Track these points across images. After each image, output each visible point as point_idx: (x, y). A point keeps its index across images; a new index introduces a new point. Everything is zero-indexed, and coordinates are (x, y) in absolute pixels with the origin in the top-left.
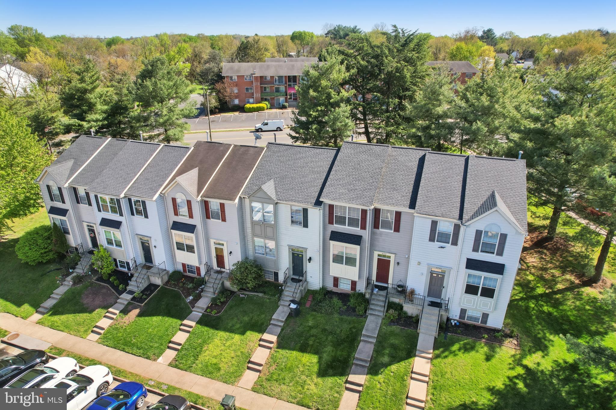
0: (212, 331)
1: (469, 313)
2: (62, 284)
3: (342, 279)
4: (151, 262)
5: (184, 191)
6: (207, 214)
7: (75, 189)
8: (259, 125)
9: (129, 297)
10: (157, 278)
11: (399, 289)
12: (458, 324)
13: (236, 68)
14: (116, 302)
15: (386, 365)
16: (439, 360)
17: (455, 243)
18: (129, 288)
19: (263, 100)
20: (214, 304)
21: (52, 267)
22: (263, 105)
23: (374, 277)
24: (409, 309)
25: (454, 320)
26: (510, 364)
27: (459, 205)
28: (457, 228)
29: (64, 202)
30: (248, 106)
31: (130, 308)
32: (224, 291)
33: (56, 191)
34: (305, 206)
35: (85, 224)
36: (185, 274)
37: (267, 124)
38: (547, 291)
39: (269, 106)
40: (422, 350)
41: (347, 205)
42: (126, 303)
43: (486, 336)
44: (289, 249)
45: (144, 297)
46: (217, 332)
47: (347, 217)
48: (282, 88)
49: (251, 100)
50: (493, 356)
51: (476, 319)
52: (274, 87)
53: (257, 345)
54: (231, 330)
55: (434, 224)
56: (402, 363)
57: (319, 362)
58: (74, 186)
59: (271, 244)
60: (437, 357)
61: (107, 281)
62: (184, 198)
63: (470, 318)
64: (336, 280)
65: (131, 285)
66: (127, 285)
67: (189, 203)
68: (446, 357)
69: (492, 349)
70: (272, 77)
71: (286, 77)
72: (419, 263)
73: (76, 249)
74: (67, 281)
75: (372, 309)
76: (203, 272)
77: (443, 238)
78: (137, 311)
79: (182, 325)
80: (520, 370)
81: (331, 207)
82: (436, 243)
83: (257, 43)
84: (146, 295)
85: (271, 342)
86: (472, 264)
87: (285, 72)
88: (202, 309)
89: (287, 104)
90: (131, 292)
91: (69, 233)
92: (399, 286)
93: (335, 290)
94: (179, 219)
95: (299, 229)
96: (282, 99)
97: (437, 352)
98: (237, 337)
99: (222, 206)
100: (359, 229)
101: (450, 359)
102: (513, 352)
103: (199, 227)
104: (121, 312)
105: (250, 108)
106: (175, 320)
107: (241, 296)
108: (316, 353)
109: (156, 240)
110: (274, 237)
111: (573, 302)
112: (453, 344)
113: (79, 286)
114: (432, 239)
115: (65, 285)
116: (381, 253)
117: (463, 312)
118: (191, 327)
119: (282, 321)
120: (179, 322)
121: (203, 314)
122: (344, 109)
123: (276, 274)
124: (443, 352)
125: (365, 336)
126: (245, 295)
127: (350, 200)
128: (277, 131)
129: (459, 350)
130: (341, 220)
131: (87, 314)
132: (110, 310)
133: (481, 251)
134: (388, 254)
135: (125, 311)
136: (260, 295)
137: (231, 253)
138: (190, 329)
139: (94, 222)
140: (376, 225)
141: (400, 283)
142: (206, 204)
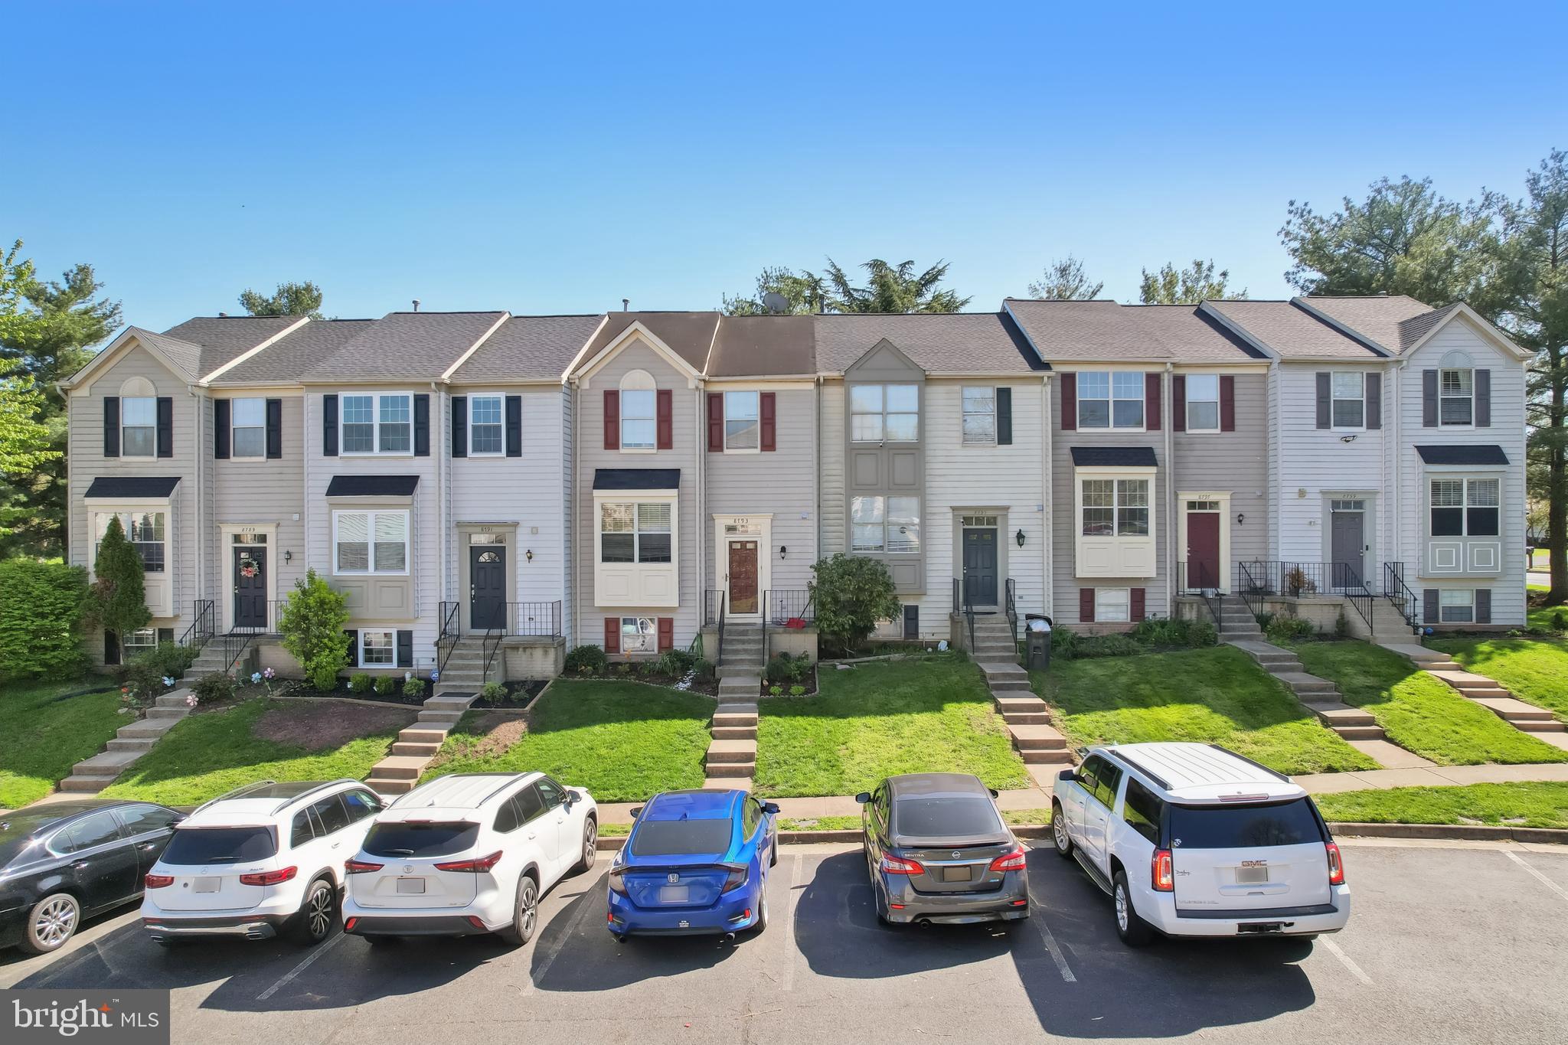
1: (1445, 600)
2: (144, 715)
3: (1105, 585)
4: (500, 623)
5: (652, 363)
6: (715, 434)
7: (222, 409)
9: (463, 701)
10: (537, 654)
14: (416, 717)
16: (1478, 665)
17: (1375, 423)
18: (440, 690)
20: (779, 679)
23: (1184, 570)
24: (1312, 612)
28: (1374, 381)
29: (166, 454)
31: (482, 722)
33: (139, 414)
35: (228, 532)
36: (612, 657)
40: (1422, 658)
41: (1111, 367)
42: (459, 713)
44: (956, 517)
45: (519, 694)
47: (1111, 400)
51: (1463, 612)
53: (1000, 720)
55: (1323, 383)
56: (1414, 681)
57: (1218, 711)
58: (224, 396)
59: (907, 510)
60: (1467, 663)
61: (338, 692)
62: (650, 384)
63: (1451, 612)
64: (1088, 597)
72: (1302, 493)
73: (169, 630)
74: (165, 704)
76: (687, 633)
77: (1348, 414)
78: (517, 725)
79: (710, 725)
81: (1069, 381)
82: (1334, 429)
84: (523, 691)
86: (1431, 454)
88: (749, 692)
90: (458, 693)
91: (158, 567)
93: (1085, 630)
94: (613, 460)
95: (988, 453)
98: (925, 718)
99: (768, 401)
100: (1143, 430)
103: (692, 477)
104: (455, 731)
107: (839, 667)
109: (535, 531)
110: (916, 487)
113: (226, 711)
114: (1323, 423)
115: (160, 714)
116: (1195, 497)
117: (1431, 597)
118: (750, 723)
119: (1022, 677)
120: (698, 722)
121: (764, 699)
123: (913, 614)
124: (1471, 656)
125: (1267, 659)
126: (849, 664)
130: (1096, 413)
131: (311, 759)
132: (405, 734)
133: (1444, 423)
134: (1213, 497)
135: (470, 729)
136: (896, 657)
137: (783, 549)
138: (755, 728)
140: (1179, 425)
142: (714, 405)
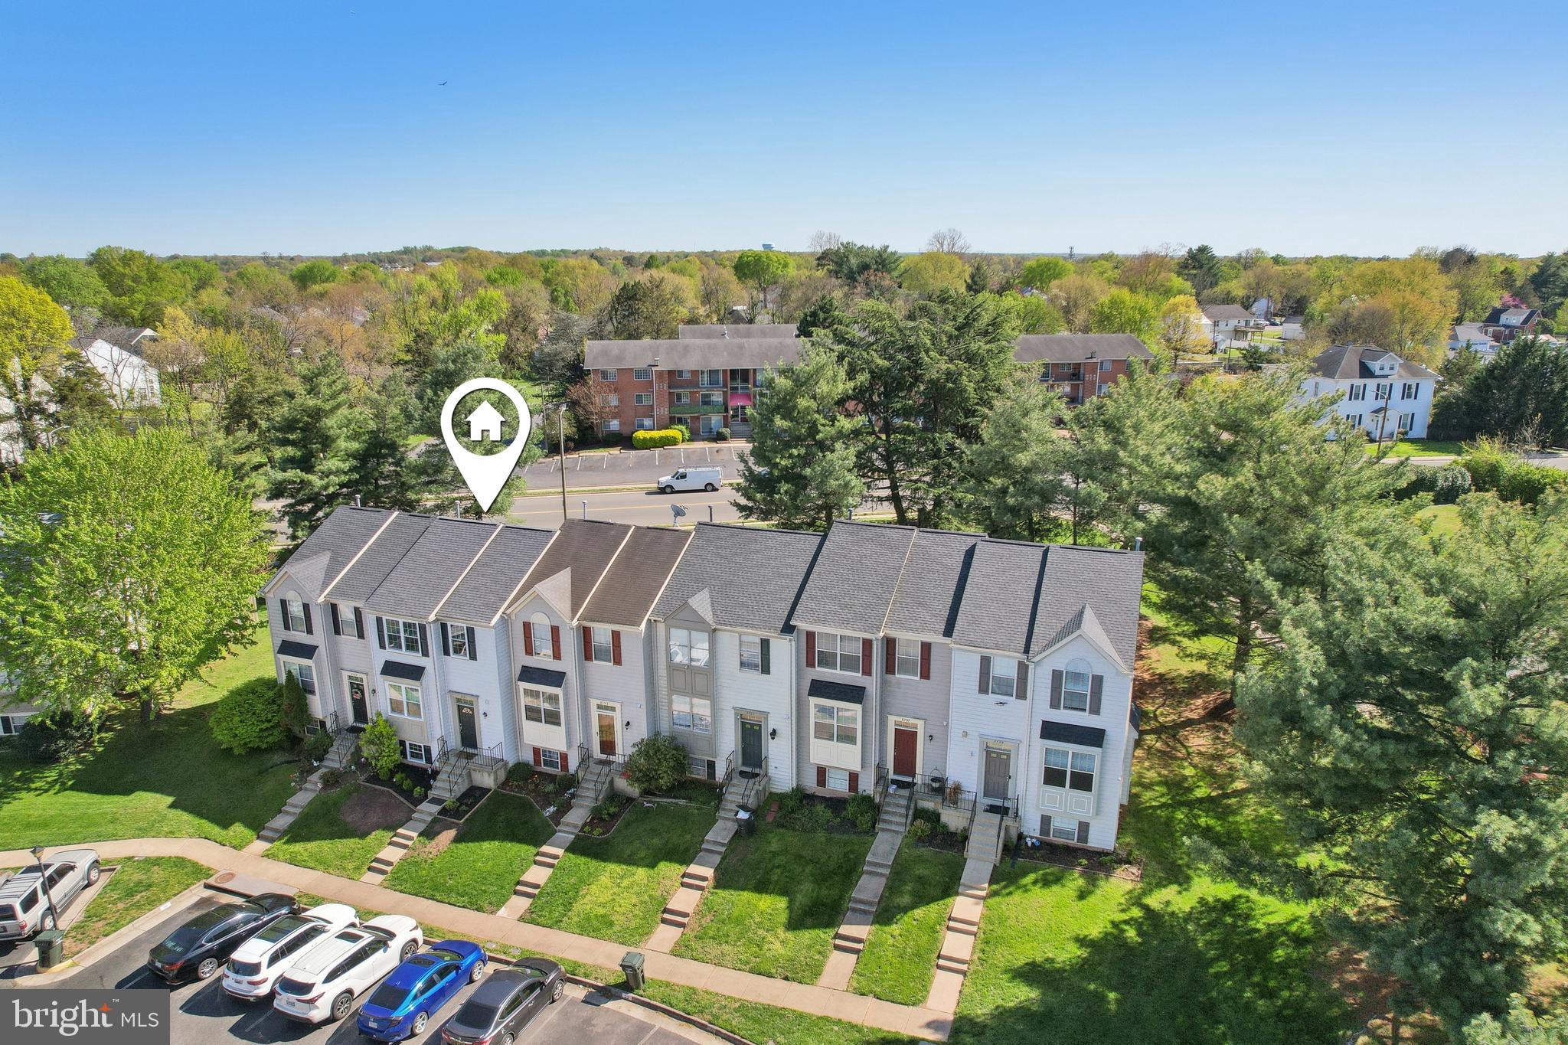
0: (593, 864)
1: (1056, 824)
2: (301, 789)
3: (832, 770)
4: (475, 746)
5: (547, 609)
6: (588, 651)
7: (334, 608)
8: (665, 479)
9: (436, 808)
10: (486, 775)
11: (934, 785)
12: (1038, 844)
13: (615, 352)
14: (409, 819)
15: (905, 910)
16: (997, 899)
17: (1022, 695)
18: (432, 794)
19: (674, 421)
20: (597, 817)
21: (277, 758)
22: (673, 432)
23: (890, 764)
24: (952, 819)
25: (1032, 838)
26: (1120, 904)
27: (1025, 629)
28: (1023, 669)
29: (310, 631)
30: (640, 434)
31: (437, 827)
32: (614, 796)
33: (296, 610)
34: (765, 634)
35: (345, 674)
36: (538, 769)
37: (684, 476)
38: (1214, 794)
39: (687, 435)
40: (969, 884)
41: (839, 632)
42: (429, 819)
43: (1084, 862)
44: (736, 714)
45: (464, 807)
46: (603, 864)
47: (839, 653)
48: (717, 397)
49: (647, 422)
50: (1090, 892)
51: (1068, 834)
52: (698, 392)
53: (678, 884)
54: (630, 861)
55: (986, 662)
56: (934, 907)
57: (790, 907)
58: (334, 601)
59: (702, 708)
60: (994, 894)
61: (389, 783)
62: (547, 622)
63: (1059, 833)
64: (822, 772)
65: (436, 788)
66: (430, 787)
67: (555, 630)
68: (1010, 893)
69: (1092, 882)
70: (694, 373)
71: (725, 371)
72: (965, 734)
73: (323, 724)
74: (310, 782)
75: (885, 821)
76: (573, 764)
77: (1003, 687)
78: (451, 833)
79: (538, 854)
80: (1136, 913)
81: (811, 636)
82: (991, 695)
83: (657, 287)
84: (467, 805)
85: (704, 879)
86: (1051, 731)
87: (723, 362)
88: (575, 826)
89: (727, 431)
90: (436, 801)
91: (313, 692)
92: (934, 780)
93: (820, 792)
94: (533, 662)
95: (754, 677)
96: (716, 420)
97: (995, 887)
98: (641, 873)
99: (616, 636)
100: (860, 675)
101: (1017, 897)
102: (1129, 886)
103: (572, 677)
104: (421, 834)
105: (645, 439)
106: (525, 847)
107: (646, 805)
108: (784, 892)
109: (487, 702)
110: (710, 693)
111: (1254, 810)
112: (1025, 874)
113: (335, 792)
114: (983, 689)
115: (306, 789)
116: (899, 719)
117: (1046, 821)
118: (555, 857)
119: (722, 845)
120: (533, 850)
121: (577, 836)
122: (843, 455)
123: (711, 765)
124: (1005, 887)
125: (871, 863)
126: (654, 803)
127: (844, 623)
128: (705, 490)
129: (1035, 883)
130: (827, 660)
131: (357, 840)
132: (400, 831)
133: (1065, 708)
134: (912, 721)
135: (429, 833)
136: (682, 802)
137: (628, 724)
138: (555, 862)
139: (364, 670)
140: (889, 668)
141: (936, 774)
142: (586, 633)
